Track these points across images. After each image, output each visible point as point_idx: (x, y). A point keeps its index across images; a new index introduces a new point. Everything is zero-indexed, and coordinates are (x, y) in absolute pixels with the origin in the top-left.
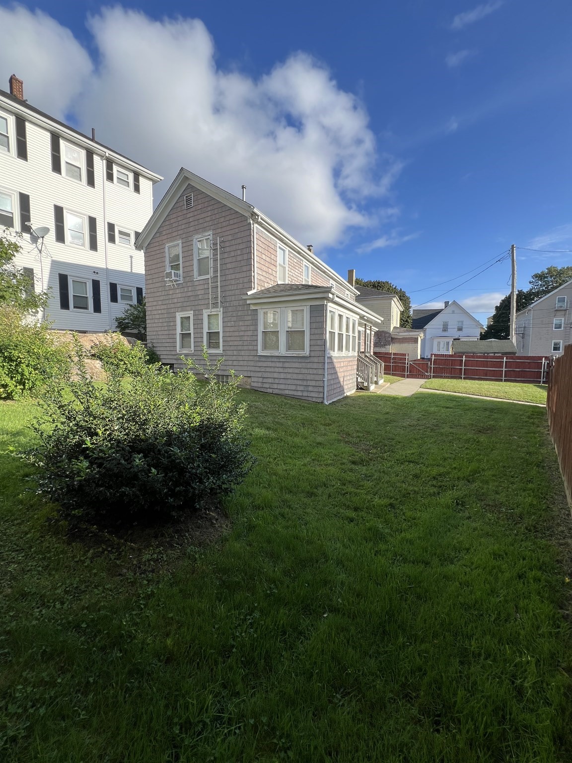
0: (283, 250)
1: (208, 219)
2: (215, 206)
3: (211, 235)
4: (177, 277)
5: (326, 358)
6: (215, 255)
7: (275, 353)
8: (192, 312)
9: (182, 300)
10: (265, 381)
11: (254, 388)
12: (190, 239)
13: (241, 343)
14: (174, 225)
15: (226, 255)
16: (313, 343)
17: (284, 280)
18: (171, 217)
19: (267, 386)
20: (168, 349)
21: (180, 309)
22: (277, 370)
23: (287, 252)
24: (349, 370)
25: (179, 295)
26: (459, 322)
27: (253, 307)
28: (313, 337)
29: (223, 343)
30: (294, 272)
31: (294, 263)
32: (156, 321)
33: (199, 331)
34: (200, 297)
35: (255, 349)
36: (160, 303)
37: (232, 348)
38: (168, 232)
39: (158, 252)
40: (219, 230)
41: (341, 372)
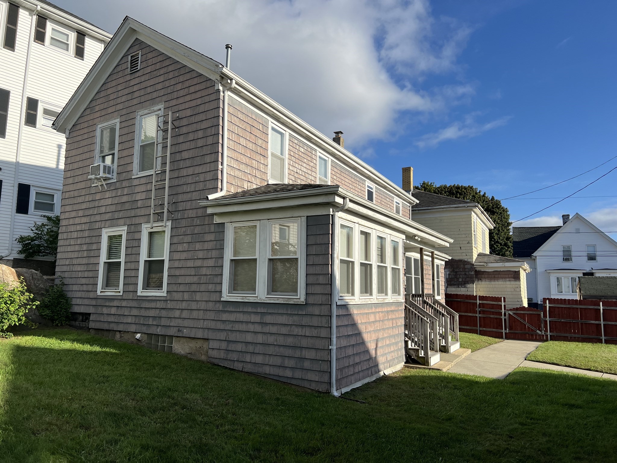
0: (281, 134)
1: (160, 86)
2: (171, 68)
3: (162, 109)
4: (109, 173)
5: (334, 307)
6: (165, 139)
7: (250, 298)
8: (125, 228)
9: (113, 208)
10: (232, 347)
11: (213, 360)
12: (132, 116)
13: (195, 279)
14: (112, 97)
15: (181, 139)
16: (312, 279)
17: (282, 178)
18: (109, 85)
19: (234, 356)
20: (85, 288)
21: (108, 223)
22: (251, 327)
23: (287, 137)
24: (388, 328)
25: (109, 201)
26: (588, 246)
27: (217, 220)
28: (312, 270)
29: (168, 280)
30: (300, 167)
31: (300, 154)
32: (72, 242)
33: (133, 258)
34: (140, 204)
35: (218, 289)
36: (81, 213)
37: (182, 288)
38: (102, 106)
39: (86, 136)
40: (174, 102)
41: (370, 332)
